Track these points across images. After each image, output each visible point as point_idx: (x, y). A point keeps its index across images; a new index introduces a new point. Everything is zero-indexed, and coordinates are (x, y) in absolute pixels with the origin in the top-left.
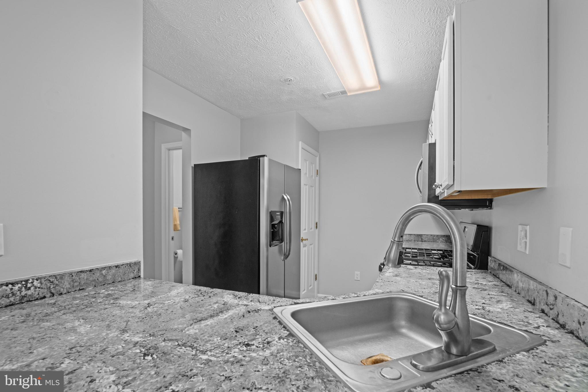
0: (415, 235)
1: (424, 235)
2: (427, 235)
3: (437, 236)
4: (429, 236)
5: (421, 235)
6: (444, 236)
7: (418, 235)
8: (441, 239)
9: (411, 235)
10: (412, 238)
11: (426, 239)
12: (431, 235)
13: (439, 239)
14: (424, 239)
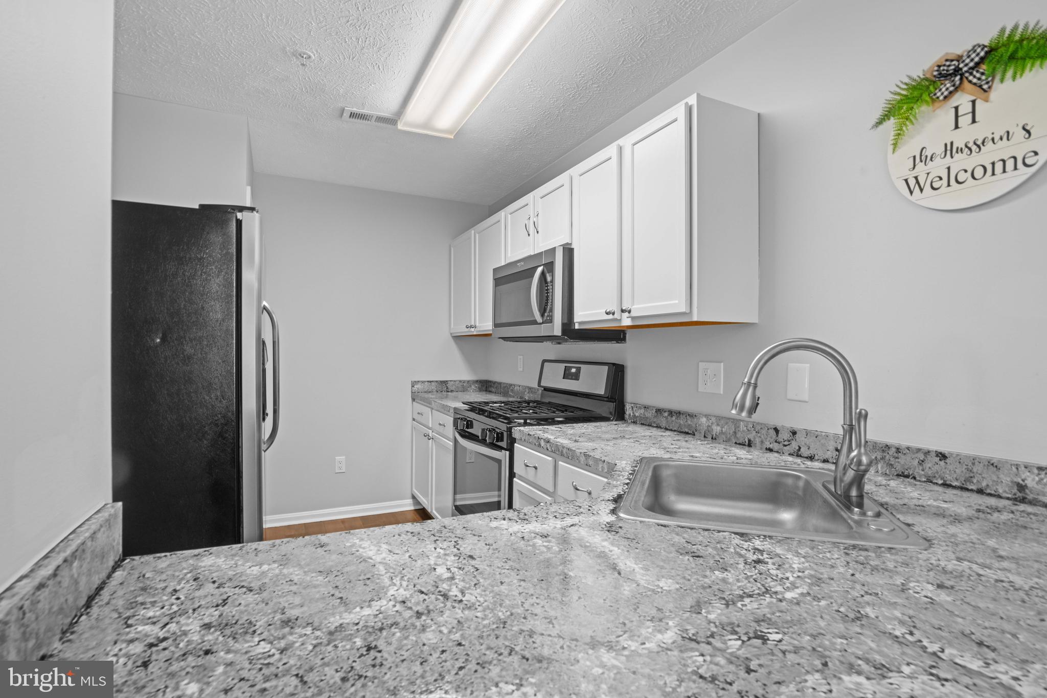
0: (437, 381)
1: (450, 381)
2: (455, 381)
3: (468, 382)
4: (457, 383)
5: (447, 381)
6: (477, 381)
7: (441, 382)
8: (473, 387)
9: (431, 382)
10: (433, 387)
11: (453, 389)
12: (460, 381)
13: (471, 386)
14: (451, 388)
